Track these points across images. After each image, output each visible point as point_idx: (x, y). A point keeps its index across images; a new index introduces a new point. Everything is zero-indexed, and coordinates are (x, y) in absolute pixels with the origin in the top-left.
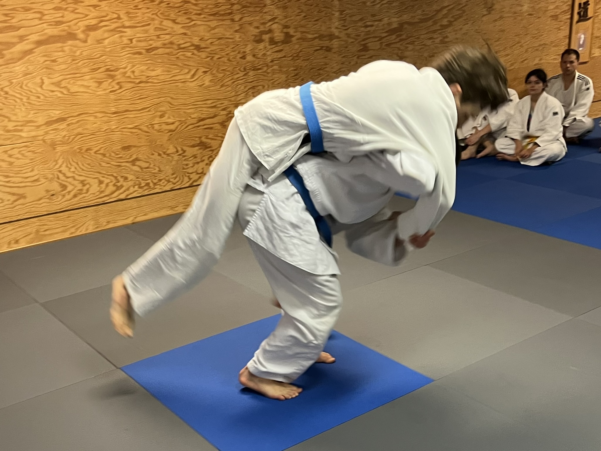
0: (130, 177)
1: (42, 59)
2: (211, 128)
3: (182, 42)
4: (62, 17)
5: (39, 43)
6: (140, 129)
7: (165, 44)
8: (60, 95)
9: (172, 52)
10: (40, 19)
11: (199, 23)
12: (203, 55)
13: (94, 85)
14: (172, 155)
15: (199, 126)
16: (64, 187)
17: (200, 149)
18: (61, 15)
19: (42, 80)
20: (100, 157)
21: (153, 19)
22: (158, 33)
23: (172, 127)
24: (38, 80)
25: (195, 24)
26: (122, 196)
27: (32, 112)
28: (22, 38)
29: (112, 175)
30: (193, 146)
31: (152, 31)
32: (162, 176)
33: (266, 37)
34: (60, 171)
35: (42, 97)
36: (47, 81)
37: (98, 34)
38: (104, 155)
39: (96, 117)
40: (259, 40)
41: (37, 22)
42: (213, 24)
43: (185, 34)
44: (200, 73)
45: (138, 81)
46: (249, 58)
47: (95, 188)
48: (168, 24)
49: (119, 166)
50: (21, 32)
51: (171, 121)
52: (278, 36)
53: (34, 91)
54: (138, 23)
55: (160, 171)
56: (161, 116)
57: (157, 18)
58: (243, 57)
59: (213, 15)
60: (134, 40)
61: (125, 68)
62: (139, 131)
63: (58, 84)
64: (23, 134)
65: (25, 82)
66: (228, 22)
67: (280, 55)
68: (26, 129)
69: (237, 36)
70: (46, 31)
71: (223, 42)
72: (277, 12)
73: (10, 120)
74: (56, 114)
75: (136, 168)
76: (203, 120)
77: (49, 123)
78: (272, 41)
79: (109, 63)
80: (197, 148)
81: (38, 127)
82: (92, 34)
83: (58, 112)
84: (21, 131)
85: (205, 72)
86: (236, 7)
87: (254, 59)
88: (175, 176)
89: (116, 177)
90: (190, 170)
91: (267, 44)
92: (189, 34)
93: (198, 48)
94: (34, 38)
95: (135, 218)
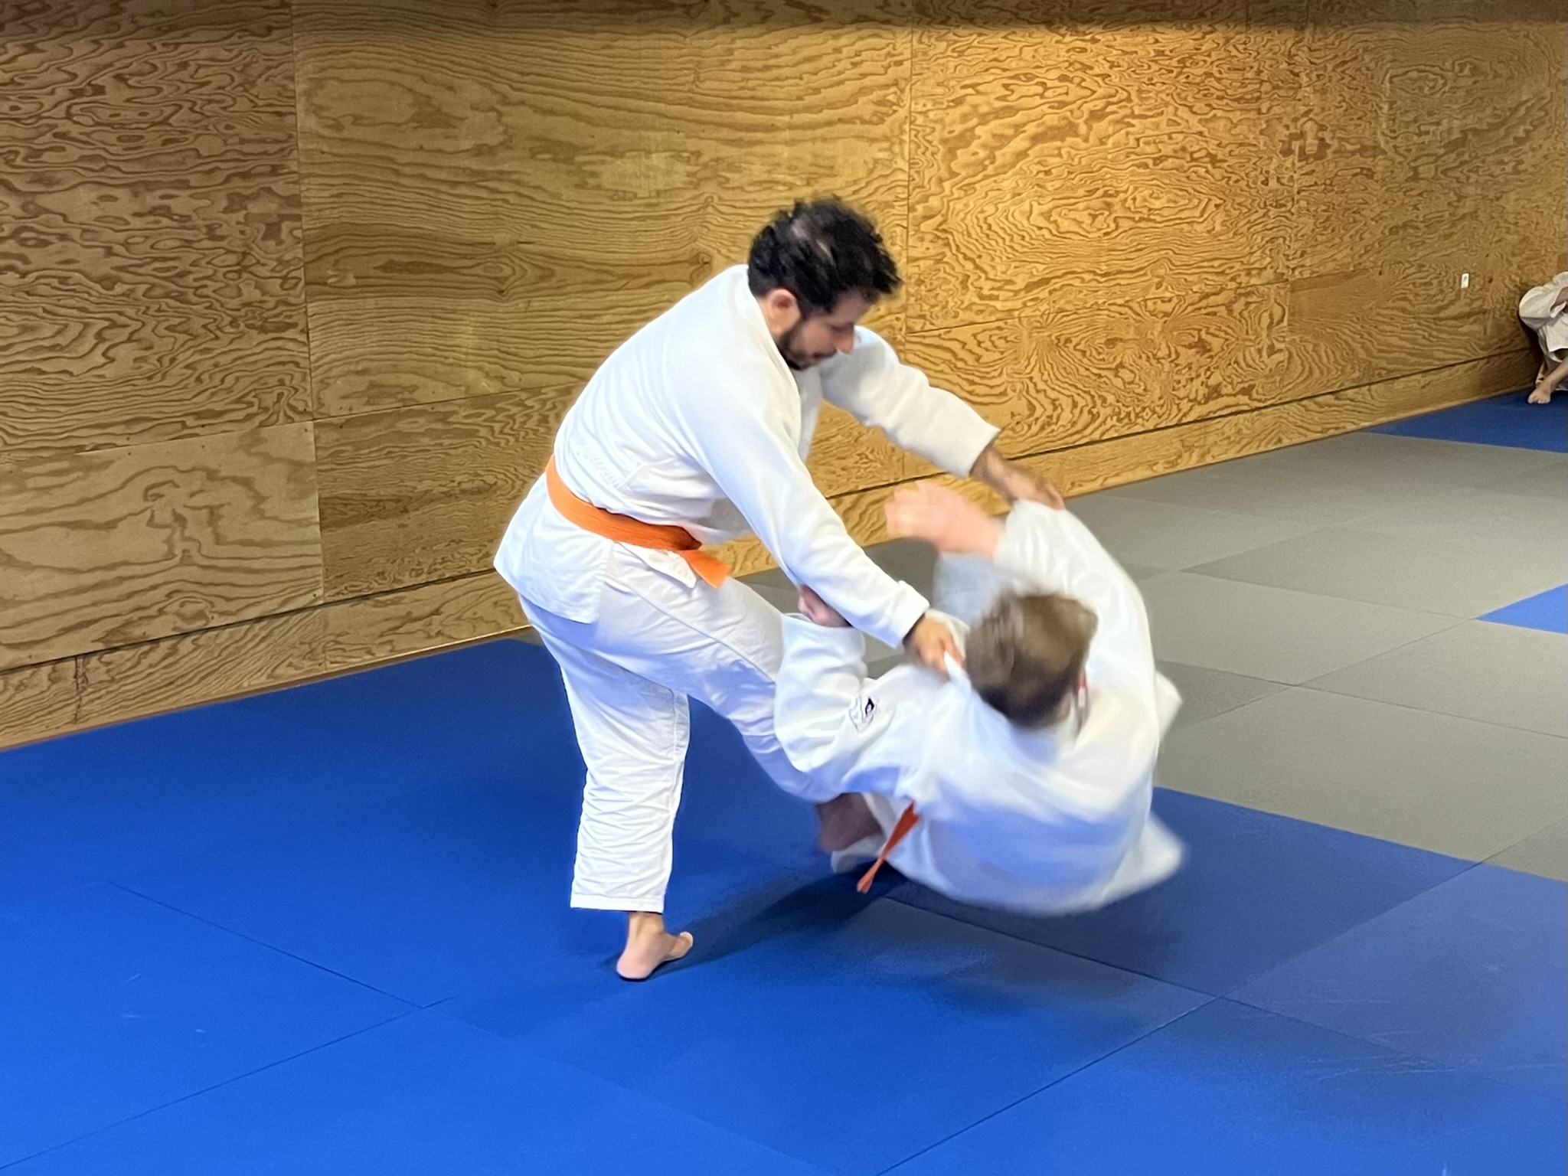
0: (1111, 399)
1: (1035, 169)
2: (1215, 314)
3: (1196, 148)
4: (1067, 93)
5: (1036, 139)
6: (1131, 308)
7: (1175, 151)
8: (1048, 236)
9: (1182, 166)
10: (1042, 96)
11: (1220, 113)
12: (1218, 173)
13: (1088, 220)
14: (1163, 361)
15: (1200, 309)
16: (1032, 409)
17: (1198, 353)
18: (1064, 90)
19: (1031, 206)
20: (1079, 355)
21: (1167, 104)
22: (1173, 129)
23: (1168, 307)
24: (1026, 207)
25: (1215, 116)
26: (1096, 436)
27: (1013, 265)
28: (1018, 128)
29: (1088, 393)
30: (1190, 347)
31: (1163, 125)
32: (1147, 400)
33: (1296, 145)
34: (1031, 379)
35: (1027, 238)
36: (1036, 209)
37: (1101, 127)
38: (1084, 353)
39: (1083, 280)
40: (1287, 152)
41: (1038, 100)
42: (1236, 116)
43: (1201, 133)
44: (1211, 208)
45: (1137, 217)
46: (1273, 183)
47: (1066, 416)
48: (1183, 112)
49: (1100, 376)
50: (1019, 118)
51: (1168, 295)
52: (1311, 144)
53: (1020, 226)
54: (1149, 110)
55: (1145, 390)
56: (1159, 286)
57: (1172, 102)
58: (1266, 183)
59: (1237, 100)
60: (1141, 141)
61: (1126, 192)
62: (1130, 312)
63: (1047, 215)
64: (998, 305)
65: (1012, 209)
66: (1253, 115)
67: (1310, 180)
68: (1002, 295)
69: (1262, 139)
70: (1046, 118)
71: (1244, 150)
72: (1314, 100)
73: (987, 279)
74: (1039, 271)
75: (1118, 382)
76: (1206, 296)
77: (1029, 287)
78: (1303, 156)
79: (1108, 182)
80: (1194, 350)
81: (1016, 292)
82: (1095, 125)
83: (1041, 267)
84: (997, 298)
85: (1217, 206)
86: (1266, 87)
87: (1279, 186)
88: (1162, 402)
89: (1093, 397)
90: (1182, 393)
91: (1296, 158)
92: (1206, 134)
93: (1214, 160)
94: (1031, 129)
95: (1106, 479)
